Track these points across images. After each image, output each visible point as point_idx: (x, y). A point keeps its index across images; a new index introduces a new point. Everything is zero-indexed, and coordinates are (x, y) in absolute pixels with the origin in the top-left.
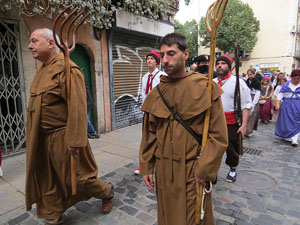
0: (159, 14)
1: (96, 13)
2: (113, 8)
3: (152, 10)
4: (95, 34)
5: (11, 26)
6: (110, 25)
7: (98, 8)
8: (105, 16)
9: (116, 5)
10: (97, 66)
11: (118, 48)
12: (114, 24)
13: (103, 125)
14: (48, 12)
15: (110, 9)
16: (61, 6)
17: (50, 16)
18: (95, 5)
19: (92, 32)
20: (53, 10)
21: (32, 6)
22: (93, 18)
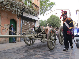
0: (34, 14)
2: (22, 11)
3: (32, 13)
6: (21, 15)
7: (18, 11)
8: (20, 13)
10: (18, 25)
11: (24, 21)
13: (18, 40)
16: (9, 9)
17: (6, 11)
20: (7, 9)
21: (2, 8)
22: (17, 12)
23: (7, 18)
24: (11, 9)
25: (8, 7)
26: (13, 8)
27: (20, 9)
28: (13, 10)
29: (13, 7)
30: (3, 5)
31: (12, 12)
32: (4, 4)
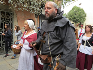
1: (36, 10)
2: (42, 9)
4: (36, 17)
5: (12, 14)
6: (40, 14)
7: (37, 9)
8: (39, 11)
9: (42, 8)
11: (42, 21)
12: (42, 13)
14: (22, 10)
15: (40, 9)
16: (26, 8)
18: (36, 8)
19: (35, 16)
20: (24, 9)
21: (18, 8)
22: (35, 11)
23: (24, 19)
24: (29, 7)
25: (25, 6)
26: (30, 7)
27: (39, 6)
28: (31, 9)
29: (31, 4)
30: (19, 4)
31: (30, 12)
32: (21, 2)
